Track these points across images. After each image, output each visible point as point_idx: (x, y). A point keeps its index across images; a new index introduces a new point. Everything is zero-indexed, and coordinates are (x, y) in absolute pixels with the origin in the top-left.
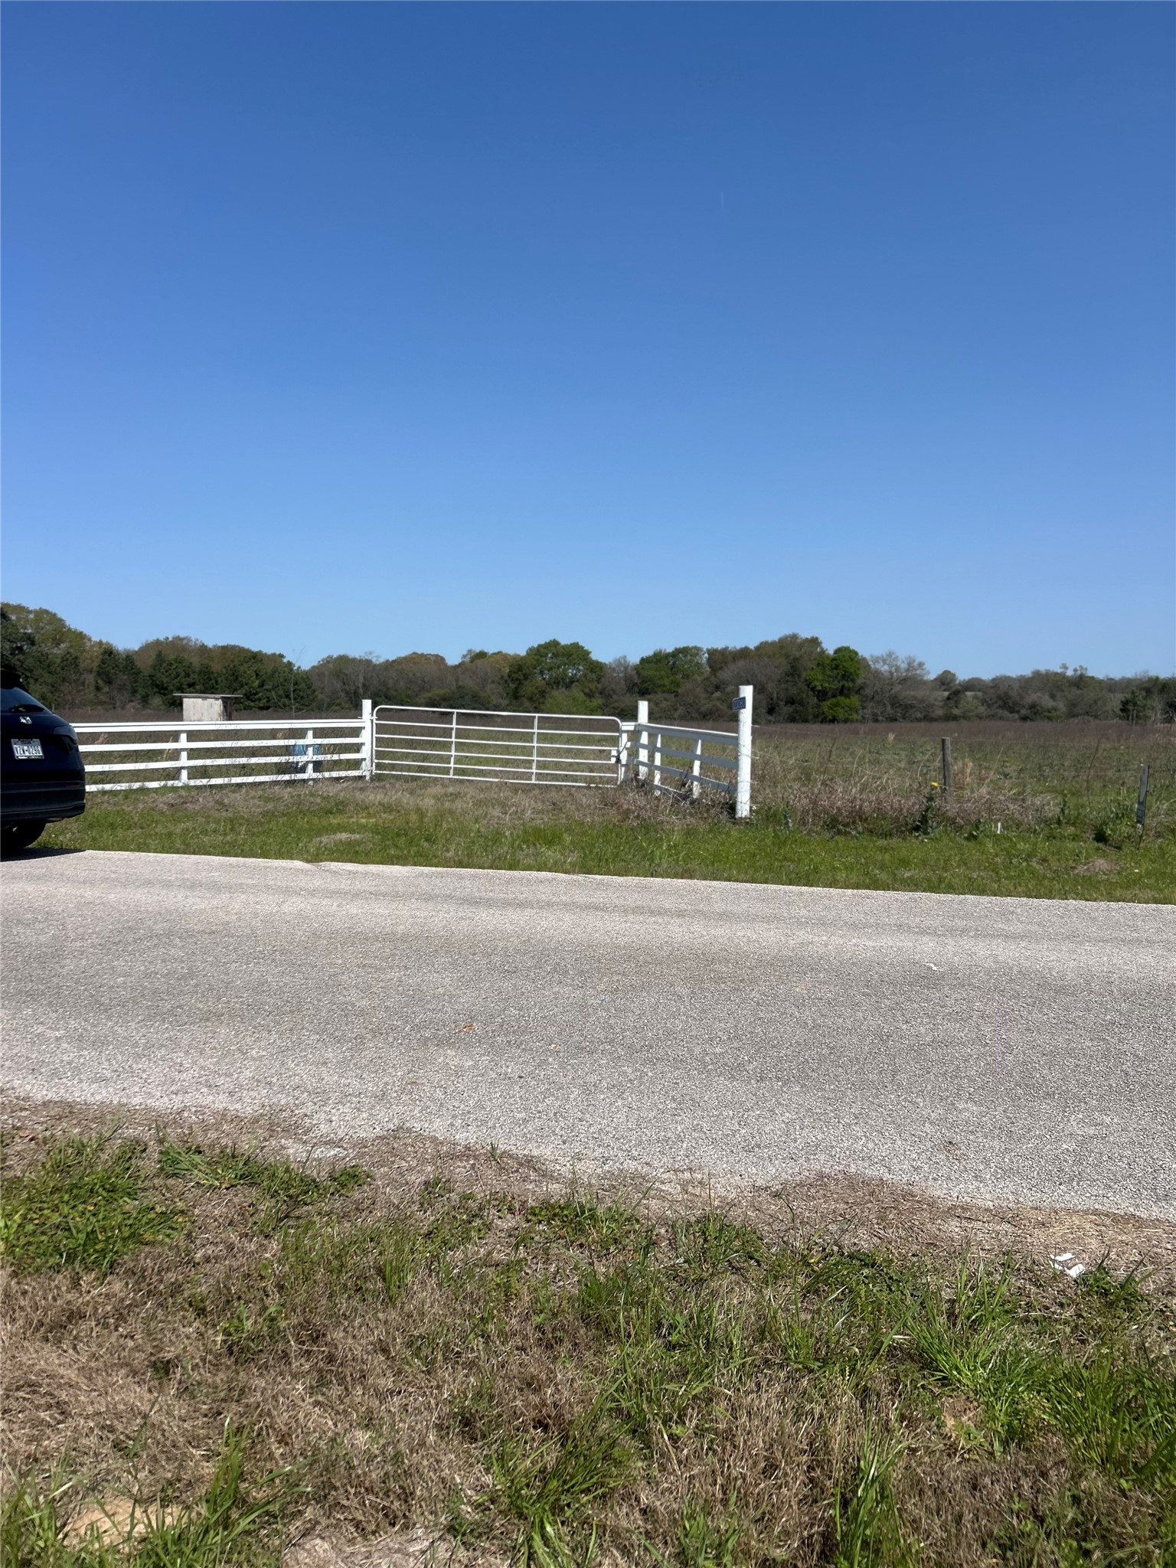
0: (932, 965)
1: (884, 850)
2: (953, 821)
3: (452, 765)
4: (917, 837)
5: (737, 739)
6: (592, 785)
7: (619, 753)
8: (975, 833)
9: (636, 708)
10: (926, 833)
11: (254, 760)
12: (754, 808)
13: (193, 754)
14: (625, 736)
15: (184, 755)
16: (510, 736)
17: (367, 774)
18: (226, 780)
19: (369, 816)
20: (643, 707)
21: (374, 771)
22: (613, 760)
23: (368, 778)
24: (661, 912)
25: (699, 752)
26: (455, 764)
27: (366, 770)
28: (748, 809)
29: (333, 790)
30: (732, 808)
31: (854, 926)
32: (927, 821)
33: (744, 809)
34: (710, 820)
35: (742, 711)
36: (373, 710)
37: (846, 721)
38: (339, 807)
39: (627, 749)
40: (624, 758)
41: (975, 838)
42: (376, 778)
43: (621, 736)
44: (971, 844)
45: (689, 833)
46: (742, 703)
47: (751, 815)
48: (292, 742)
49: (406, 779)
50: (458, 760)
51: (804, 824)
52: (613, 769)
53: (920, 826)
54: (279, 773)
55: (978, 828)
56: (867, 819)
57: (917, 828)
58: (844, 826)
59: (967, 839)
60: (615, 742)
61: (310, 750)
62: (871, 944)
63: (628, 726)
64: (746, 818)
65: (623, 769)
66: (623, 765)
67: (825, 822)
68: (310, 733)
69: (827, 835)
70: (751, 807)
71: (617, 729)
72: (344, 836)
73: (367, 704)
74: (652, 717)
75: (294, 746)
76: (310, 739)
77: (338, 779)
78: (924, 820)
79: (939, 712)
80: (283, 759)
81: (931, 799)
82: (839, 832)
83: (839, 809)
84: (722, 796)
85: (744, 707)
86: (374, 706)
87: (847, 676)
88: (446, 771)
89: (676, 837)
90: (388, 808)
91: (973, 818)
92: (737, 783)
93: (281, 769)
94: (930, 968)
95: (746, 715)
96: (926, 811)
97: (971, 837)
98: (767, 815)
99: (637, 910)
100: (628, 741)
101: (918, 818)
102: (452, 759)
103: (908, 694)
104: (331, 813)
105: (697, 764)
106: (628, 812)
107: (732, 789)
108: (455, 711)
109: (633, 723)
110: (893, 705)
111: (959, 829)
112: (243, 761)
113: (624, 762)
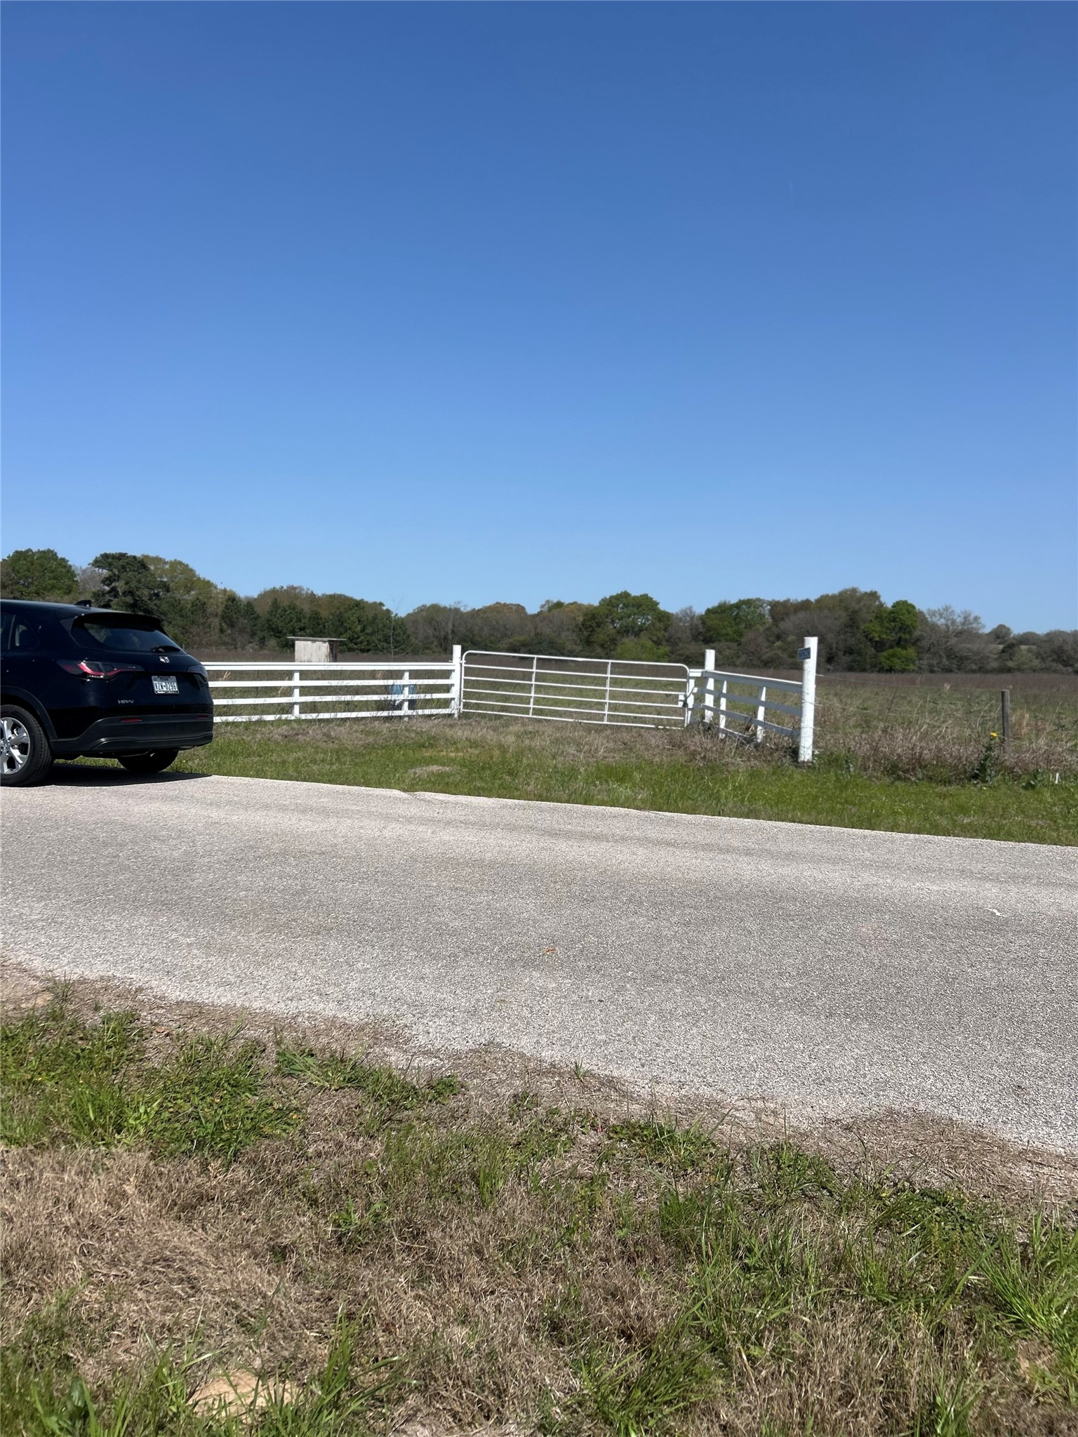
0: (995, 911)
1: (943, 796)
2: (1011, 770)
3: (531, 706)
4: (975, 785)
5: (801, 687)
6: (660, 727)
7: (686, 697)
8: (1033, 783)
9: (703, 656)
10: (984, 781)
11: (357, 698)
12: (817, 752)
13: (305, 691)
14: (692, 682)
15: (297, 692)
16: (583, 680)
17: (456, 712)
18: (332, 715)
19: (457, 750)
20: (710, 655)
21: (462, 710)
22: (680, 704)
23: (456, 716)
24: (728, 850)
25: (763, 698)
26: (534, 704)
27: (454, 709)
28: (811, 754)
29: (425, 726)
30: (795, 752)
31: (918, 870)
32: (986, 770)
33: (806, 753)
34: (773, 763)
35: (807, 660)
36: (462, 655)
37: (903, 671)
38: (431, 742)
39: (693, 694)
40: (691, 702)
41: (1033, 787)
42: (463, 716)
43: (688, 682)
44: (1029, 793)
45: (754, 775)
46: (807, 654)
47: (813, 759)
48: (390, 682)
49: (491, 717)
50: (537, 701)
51: (865, 769)
52: (681, 712)
53: (978, 774)
54: (378, 710)
55: (1036, 778)
56: (926, 766)
57: (975, 777)
58: (903, 772)
59: (1025, 788)
60: (682, 687)
61: (407, 689)
62: (935, 888)
63: (695, 673)
64: (808, 762)
65: (690, 712)
66: (690, 709)
67: (885, 768)
68: (407, 675)
69: (888, 780)
70: (813, 752)
71: (684, 674)
72: (435, 768)
73: (457, 649)
74: (718, 665)
75: (393, 685)
76: (406, 680)
77: (430, 716)
78: (983, 768)
79: (995, 665)
80: (382, 697)
81: (989, 749)
82: (899, 778)
83: (899, 756)
84: (786, 741)
85: (809, 657)
86: (463, 651)
87: (904, 628)
88: (526, 711)
89: (741, 778)
90: (474, 744)
91: (1032, 768)
92: (800, 729)
93: (381, 706)
94: (993, 914)
95: (811, 665)
96: (985, 760)
97: (1029, 787)
98: (828, 760)
99: (707, 847)
100: (696, 686)
101: (976, 765)
102: (532, 700)
103: (964, 647)
104: (424, 747)
105: (761, 710)
106: (693, 754)
107: (796, 733)
108: (536, 656)
109: (701, 670)
110: (948, 657)
111: (1017, 778)
112: (348, 698)
113: (690, 706)
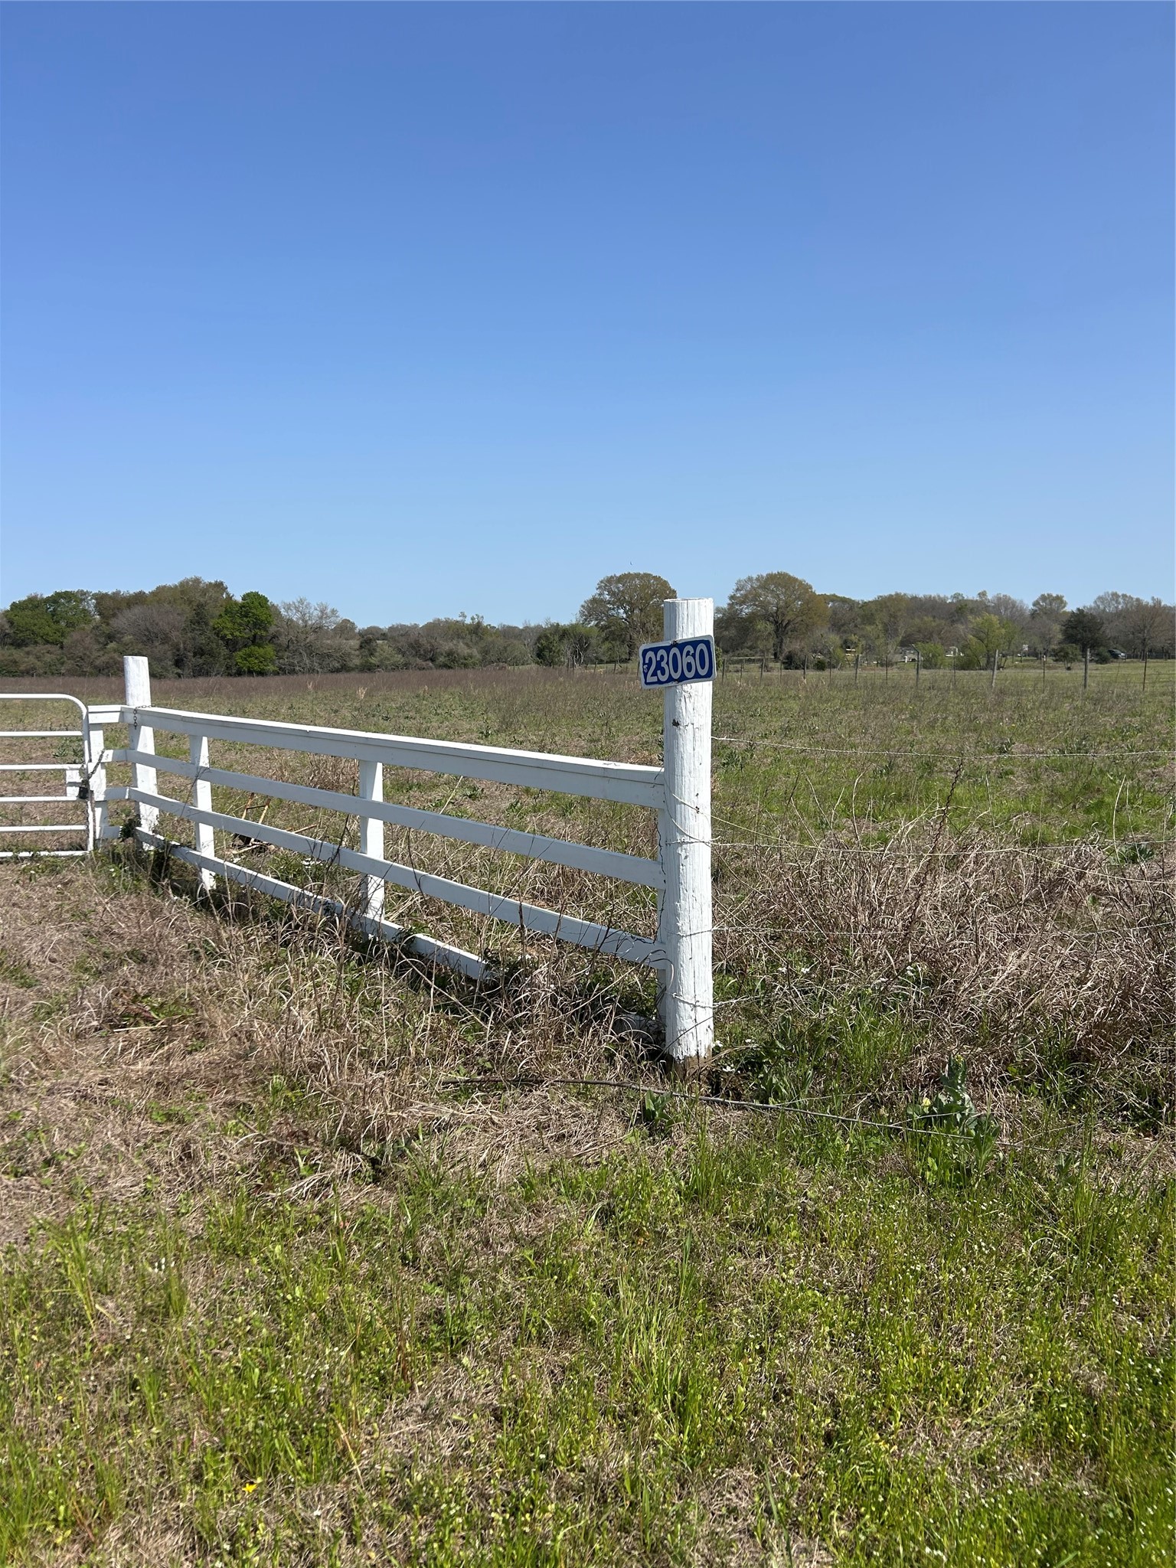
7: (86, 777)
14: (97, 738)
20: (137, 669)
22: (73, 793)
25: (377, 795)
39: (105, 766)
40: (99, 785)
43: (87, 737)
52: (75, 813)
63: (106, 714)
65: (99, 811)
66: (98, 804)
74: (160, 693)
79: (357, 661)
87: (259, 624)
100: (107, 747)
103: (323, 643)
105: (375, 830)
109: (118, 707)
110: (309, 655)
113: (99, 796)
